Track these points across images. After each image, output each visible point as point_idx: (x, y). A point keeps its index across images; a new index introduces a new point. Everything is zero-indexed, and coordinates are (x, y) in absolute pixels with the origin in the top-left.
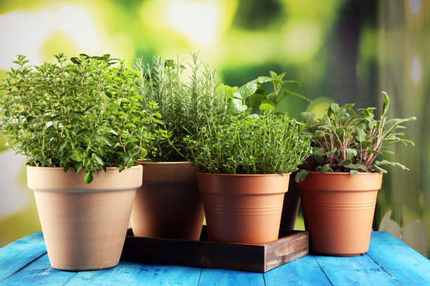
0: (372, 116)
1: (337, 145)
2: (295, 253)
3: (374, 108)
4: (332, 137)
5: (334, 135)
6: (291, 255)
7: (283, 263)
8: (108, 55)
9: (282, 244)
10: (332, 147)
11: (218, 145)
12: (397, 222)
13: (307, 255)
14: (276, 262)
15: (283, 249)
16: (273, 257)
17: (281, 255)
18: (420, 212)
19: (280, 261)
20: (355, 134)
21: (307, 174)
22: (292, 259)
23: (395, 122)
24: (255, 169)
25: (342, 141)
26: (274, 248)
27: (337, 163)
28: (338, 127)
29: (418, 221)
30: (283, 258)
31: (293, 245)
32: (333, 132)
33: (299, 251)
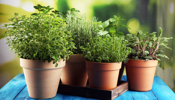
0: (155, 36)
1: (141, 48)
2: (123, 91)
3: (156, 32)
4: (139, 45)
5: (140, 45)
6: (121, 92)
7: (118, 96)
8: (49, 6)
9: (118, 89)
10: (139, 49)
11: (94, 51)
12: (162, 68)
13: (128, 91)
14: (116, 96)
15: (119, 90)
16: (115, 94)
17: (118, 93)
18: (171, 64)
19: (117, 95)
20: (148, 44)
21: (129, 60)
22: (122, 94)
23: (164, 39)
24: (108, 61)
25: (143, 47)
26: (115, 91)
27: (141, 55)
28: (141, 41)
29: (170, 68)
30: (119, 94)
31: (123, 88)
32: (139, 44)
33: (125, 90)
